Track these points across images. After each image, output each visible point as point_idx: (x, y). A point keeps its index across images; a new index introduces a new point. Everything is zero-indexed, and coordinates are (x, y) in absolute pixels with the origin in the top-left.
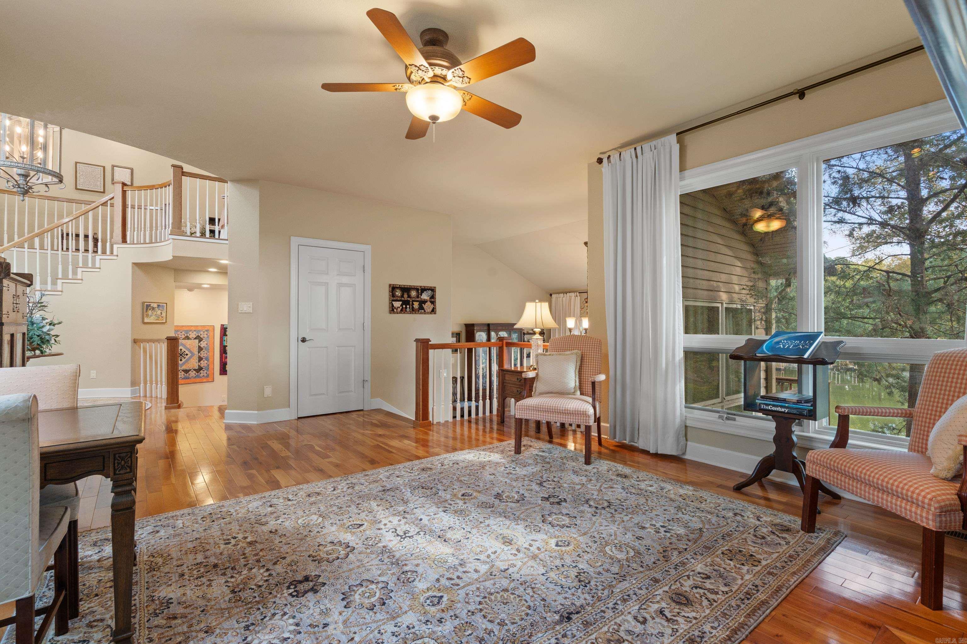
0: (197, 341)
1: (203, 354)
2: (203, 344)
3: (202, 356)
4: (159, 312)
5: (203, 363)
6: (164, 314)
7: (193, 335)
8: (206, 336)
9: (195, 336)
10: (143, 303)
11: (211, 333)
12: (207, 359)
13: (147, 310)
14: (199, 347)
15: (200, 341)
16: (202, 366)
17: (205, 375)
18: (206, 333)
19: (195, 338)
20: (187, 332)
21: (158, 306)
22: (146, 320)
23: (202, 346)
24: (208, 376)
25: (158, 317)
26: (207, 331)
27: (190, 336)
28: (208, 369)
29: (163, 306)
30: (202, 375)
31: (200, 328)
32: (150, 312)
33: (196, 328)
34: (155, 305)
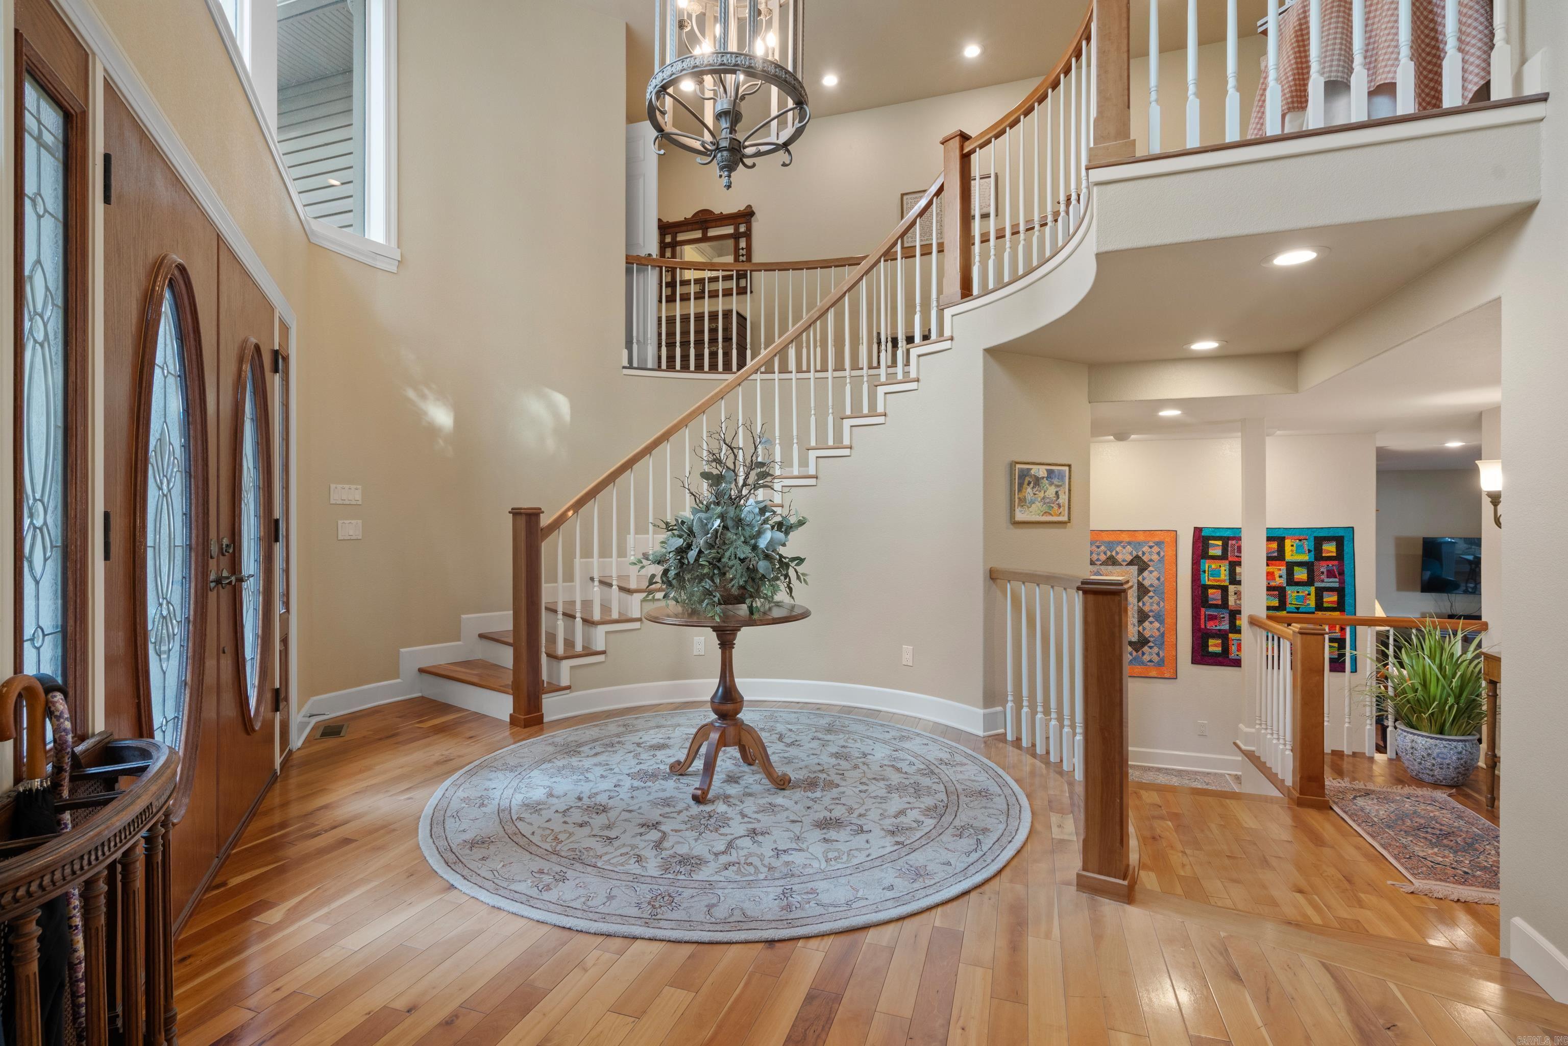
0: (1134, 569)
1: (1150, 604)
2: (1149, 578)
3: (1146, 609)
4: (1051, 491)
5: (1151, 628)
6: (1064, 499)
7: (1124, 554)
8: (1155, 557)
9: (1129, 558)
10: (1013, 464)
11: (1168, 552)
12: (1159, 618)
13: (1021, 485)
14: (1140, 585)
15: (1141, 571)
16: (1147, 634)
17: (1156, 659)
18: (1156, 549)
19: (1131, 563)
20: (1111, 545)
21: (1050, 472)
22: (1020, 516)
23: (1147, 583)
24: (1161, 663)
25: (1050, 505)
26: (1158, 544)
27: (1119, 558)
28: (1161, 645)
29: (1061, 476)
30: (1146, 658)
31: (1141, 538)
32: (1029, 491)
33: (1133, 537)
34: (1041, 472)
